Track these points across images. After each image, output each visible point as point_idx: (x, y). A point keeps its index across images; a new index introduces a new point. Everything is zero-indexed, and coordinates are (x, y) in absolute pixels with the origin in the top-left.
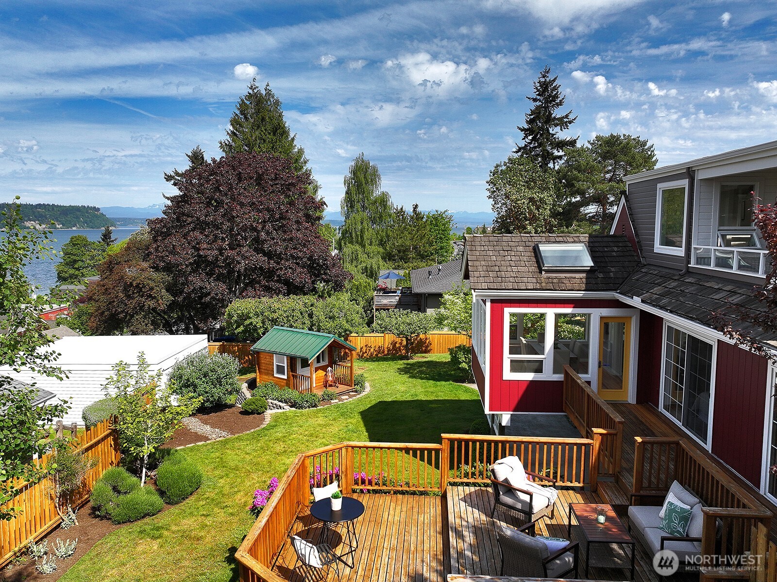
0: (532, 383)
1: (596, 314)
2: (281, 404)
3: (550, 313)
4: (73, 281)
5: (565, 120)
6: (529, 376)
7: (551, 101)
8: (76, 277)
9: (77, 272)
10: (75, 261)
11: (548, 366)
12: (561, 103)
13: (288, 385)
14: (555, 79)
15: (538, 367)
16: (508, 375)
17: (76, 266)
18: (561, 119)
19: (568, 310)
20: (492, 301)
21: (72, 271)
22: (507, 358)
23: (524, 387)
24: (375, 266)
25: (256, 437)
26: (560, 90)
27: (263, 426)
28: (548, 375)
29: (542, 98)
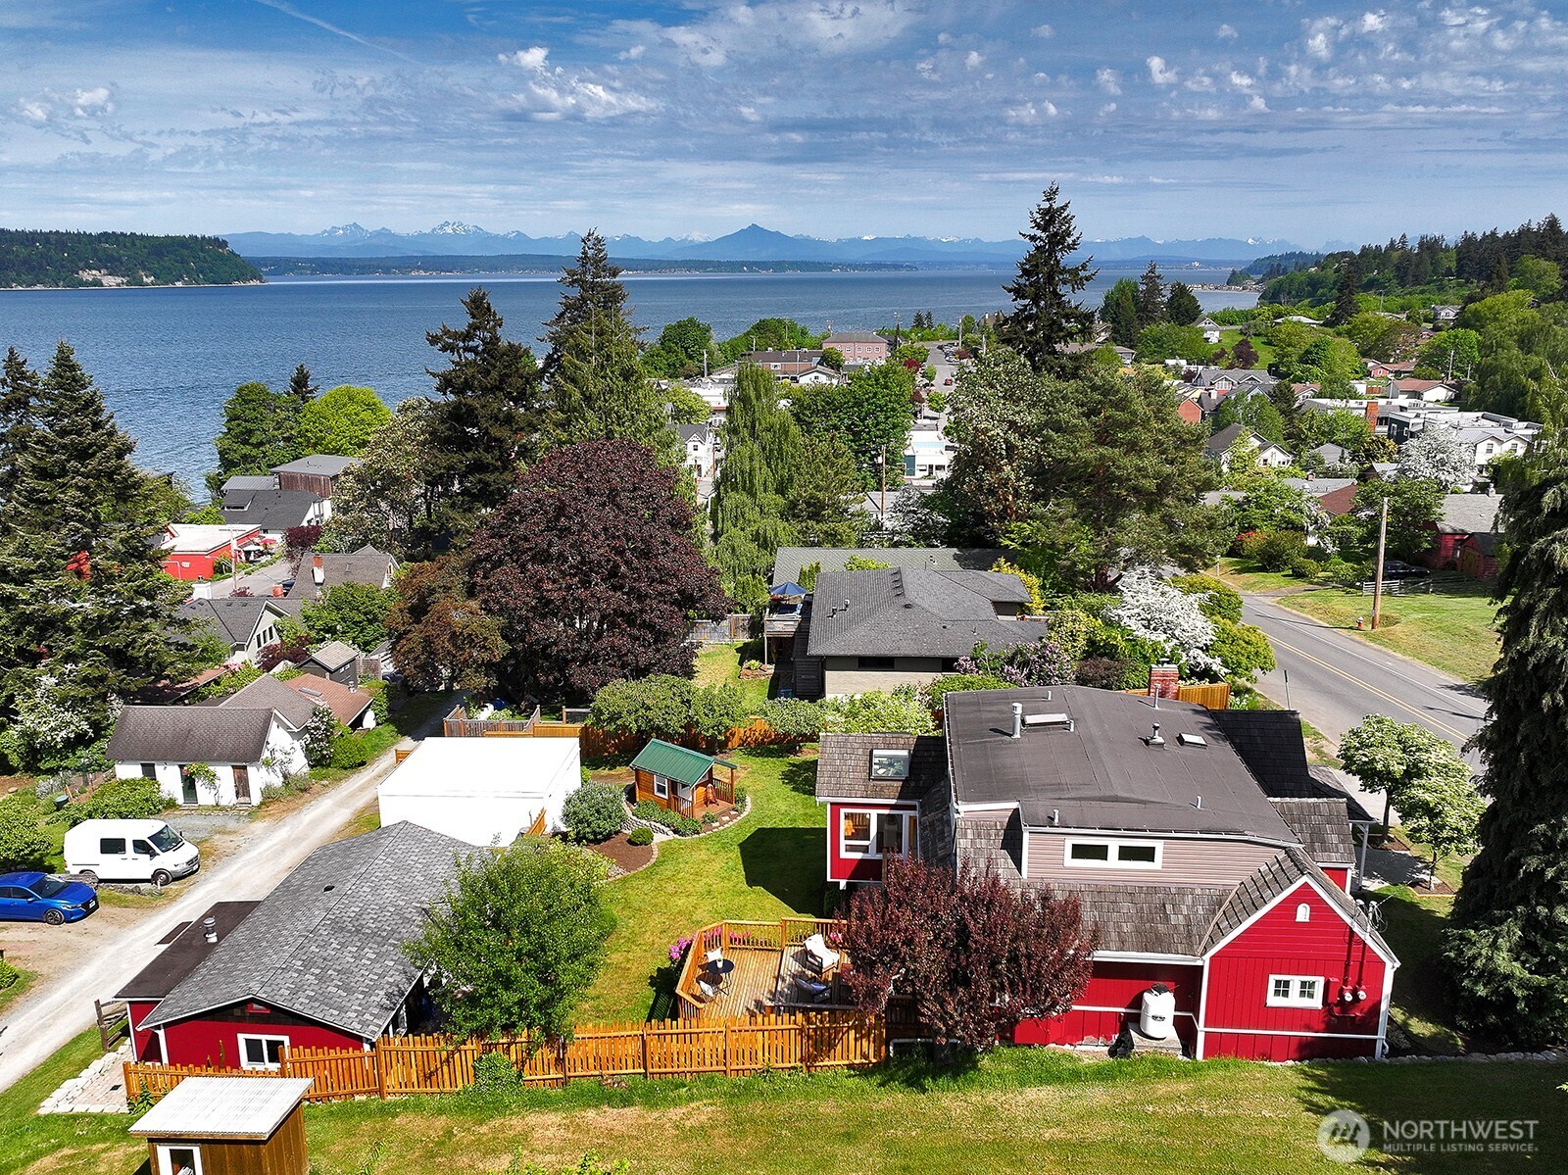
0: (861, 861)
1: (906, 814)
2: (662, 827)
3: (873, 814)
4: (249, 466)
5: (1082, 274)
6: (858, 856)
7: (1058, 243)
8: (254, 459)
9: (254, 452)
10: (250, 432)
11: (873, 849)
12: (1073, 247)
13: (669, 807)
14: (1067, 206)
15: (865, 849)
16: (844, 855)
17: (253, 440)
18: (1075, 272)
19: (886, 812)
20: (832, 804)
21: (246, 450)
22: (843, 843)
23: (854, 866)
24: (770, 533)
25: (649, 875)
26: (1073, 223)
27: (653, 861)
28: (873, 855)
29: (1043, 235)
